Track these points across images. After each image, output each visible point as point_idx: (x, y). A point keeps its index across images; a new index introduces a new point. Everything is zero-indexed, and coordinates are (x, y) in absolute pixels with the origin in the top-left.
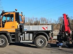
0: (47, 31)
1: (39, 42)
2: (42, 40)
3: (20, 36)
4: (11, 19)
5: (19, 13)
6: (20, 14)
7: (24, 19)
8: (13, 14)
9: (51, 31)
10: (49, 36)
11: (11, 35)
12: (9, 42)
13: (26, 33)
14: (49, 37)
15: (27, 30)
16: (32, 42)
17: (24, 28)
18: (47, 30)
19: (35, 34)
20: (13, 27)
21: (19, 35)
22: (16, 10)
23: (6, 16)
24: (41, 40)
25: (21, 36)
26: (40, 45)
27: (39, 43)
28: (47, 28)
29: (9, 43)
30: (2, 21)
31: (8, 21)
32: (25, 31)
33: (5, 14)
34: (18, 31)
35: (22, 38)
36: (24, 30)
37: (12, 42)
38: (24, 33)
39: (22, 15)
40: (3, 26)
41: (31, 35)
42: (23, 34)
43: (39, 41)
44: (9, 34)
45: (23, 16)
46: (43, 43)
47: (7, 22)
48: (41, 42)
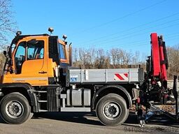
0: (128, 82)
1: (107, 112)
2: (115, 106)
3: (59, 96)
4: (39, 52)
5: (57, 37)
6: (60, 40)
7: (70, 52)
8: (43, 41)
9: (137, 83)
10: (131, 95)
11: (37, 93)
12: (32, 111)
13: (74, 87)
14: (132, 98)
15: (78, 81)
16: (89, 110)
17: (71, 76)
18: (126, 79)
19: (97, 90)
20: (44, 73)
21: (57, 93)
22: (50, 30)
23: (25, 44)
24: (112, 105)
25: (63, 96)
26: (109, 117)
27: (108, 114)
28: (126, 75)
29: (33, 114)
30: (16, 59)
31: (31, 58)
32: (73, 84)
33: (24, 40)
34: (55, 83)
35: (66, 100)
36: (71, 81)
37: (40, 111)
38: (70, 88)
39: (66, 43)
40: (19, 71)
41: (88, 93)
42: (68, 92)
43: (107, 109)
44: (32, 90)
45: (67, 46)
46: (117, 114)
47: (28, 59)
48: (113, 110)
